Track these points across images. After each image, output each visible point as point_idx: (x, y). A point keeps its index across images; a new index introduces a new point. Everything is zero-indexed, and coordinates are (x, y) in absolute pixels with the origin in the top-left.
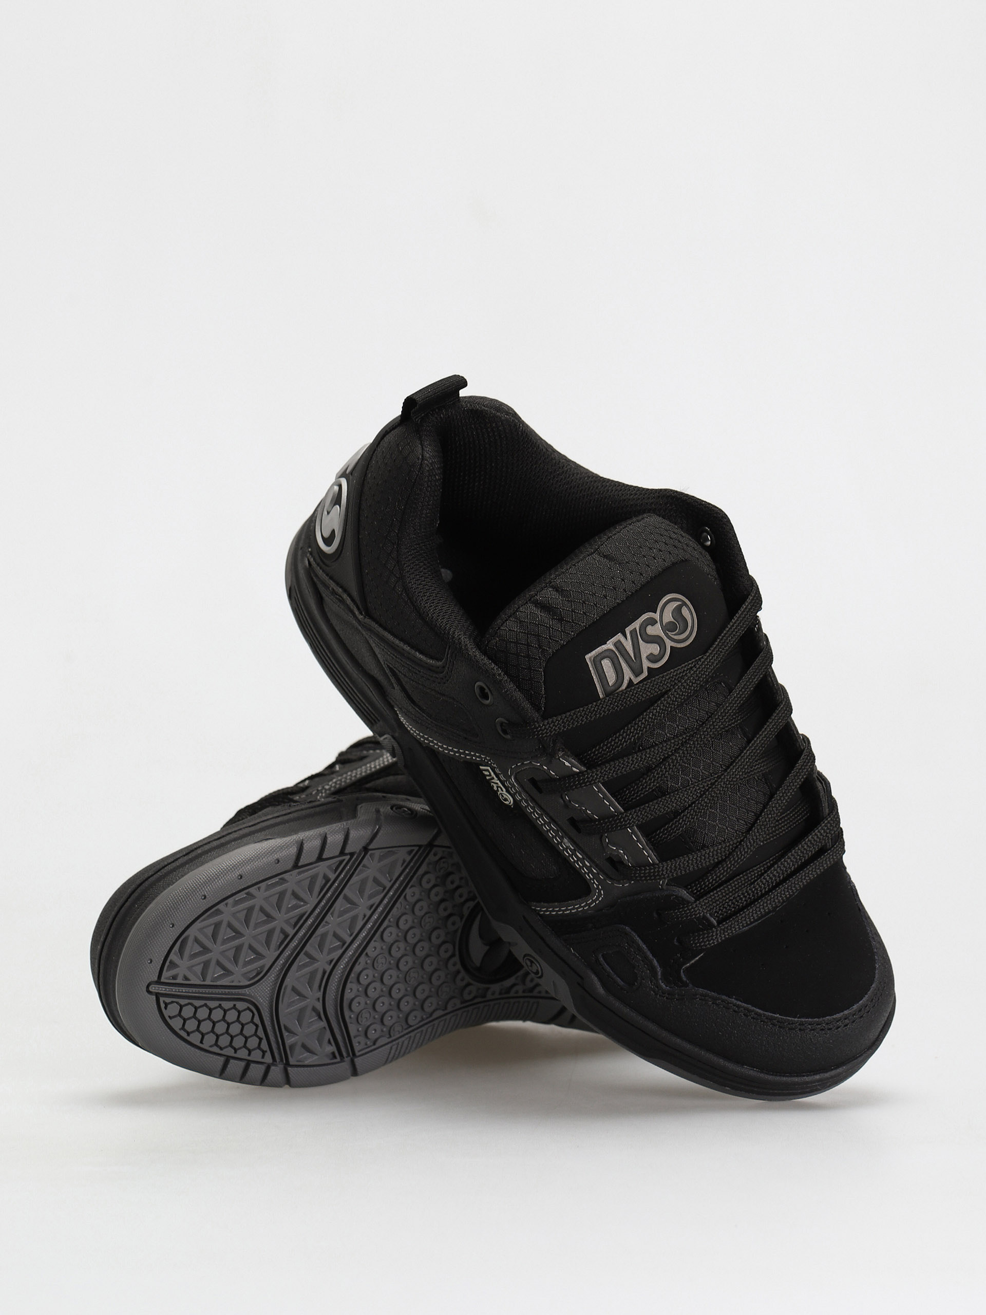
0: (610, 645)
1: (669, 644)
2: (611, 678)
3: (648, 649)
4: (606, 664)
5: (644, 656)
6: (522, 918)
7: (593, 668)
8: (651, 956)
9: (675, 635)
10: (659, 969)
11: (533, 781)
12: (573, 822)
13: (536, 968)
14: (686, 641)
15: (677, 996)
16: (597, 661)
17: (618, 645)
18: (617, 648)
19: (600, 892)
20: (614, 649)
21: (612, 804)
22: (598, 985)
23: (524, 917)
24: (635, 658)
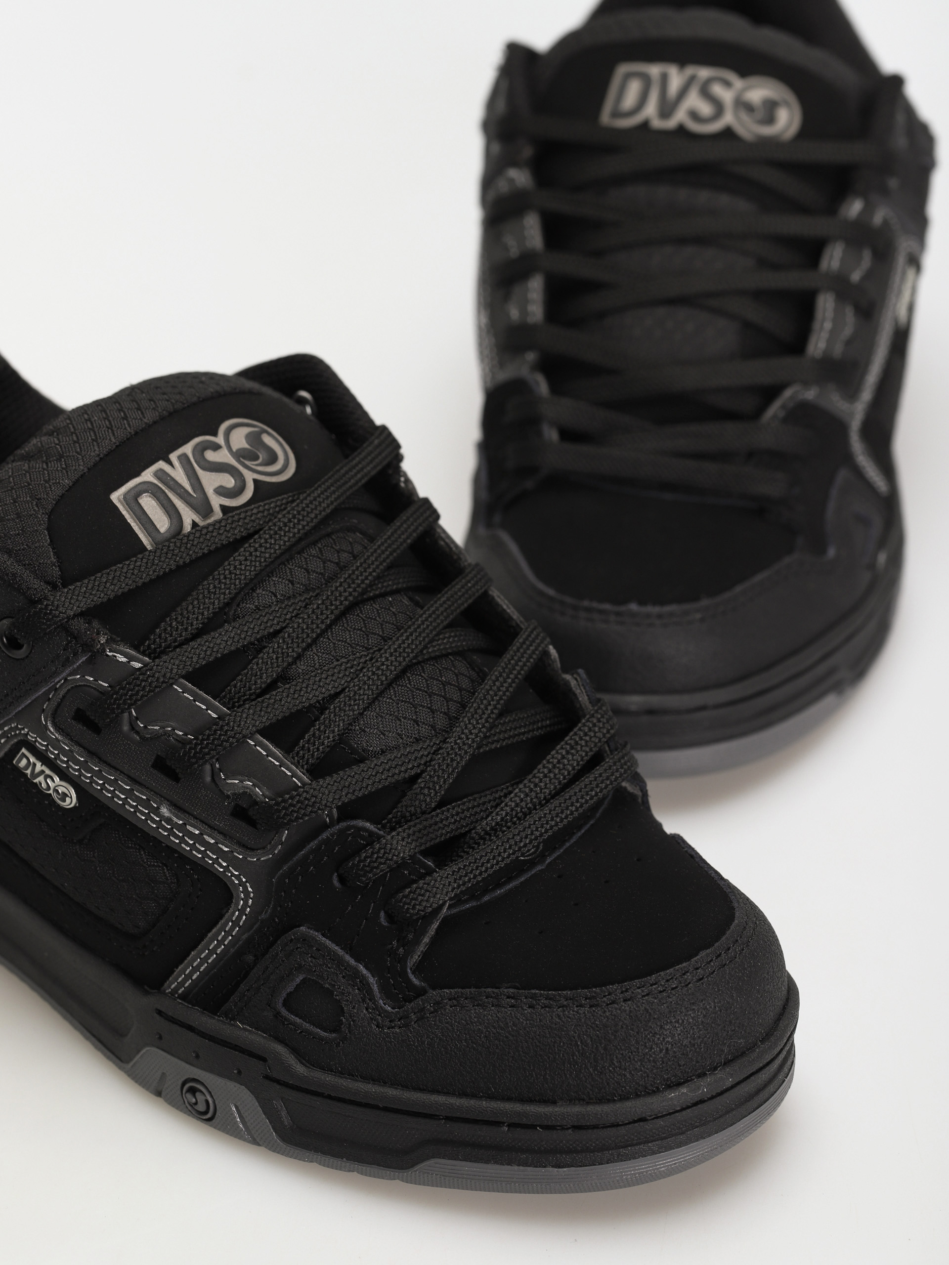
0: (148, 476)
1: (249, 477)
2: (163, 523)
3: (211, 481)
4: (148, 503)
5: (210, 492)
6: (156, 1015)
7: (127, 511)
8: (352, 962)
9: (257, 465)
10: (371, 980)
11: (80, 716)
12: (161, 765)
13: (204, 1098)
14: (283, 474)
15: (413, 1017)
16: (133, 500)
17: (161, 475)
18: (159, 479)
19: (245, 890)
20: (156, 481)
21: (210, 706)
22: (291, 1060)
23: (160, 1012)
24: (194, 492)
